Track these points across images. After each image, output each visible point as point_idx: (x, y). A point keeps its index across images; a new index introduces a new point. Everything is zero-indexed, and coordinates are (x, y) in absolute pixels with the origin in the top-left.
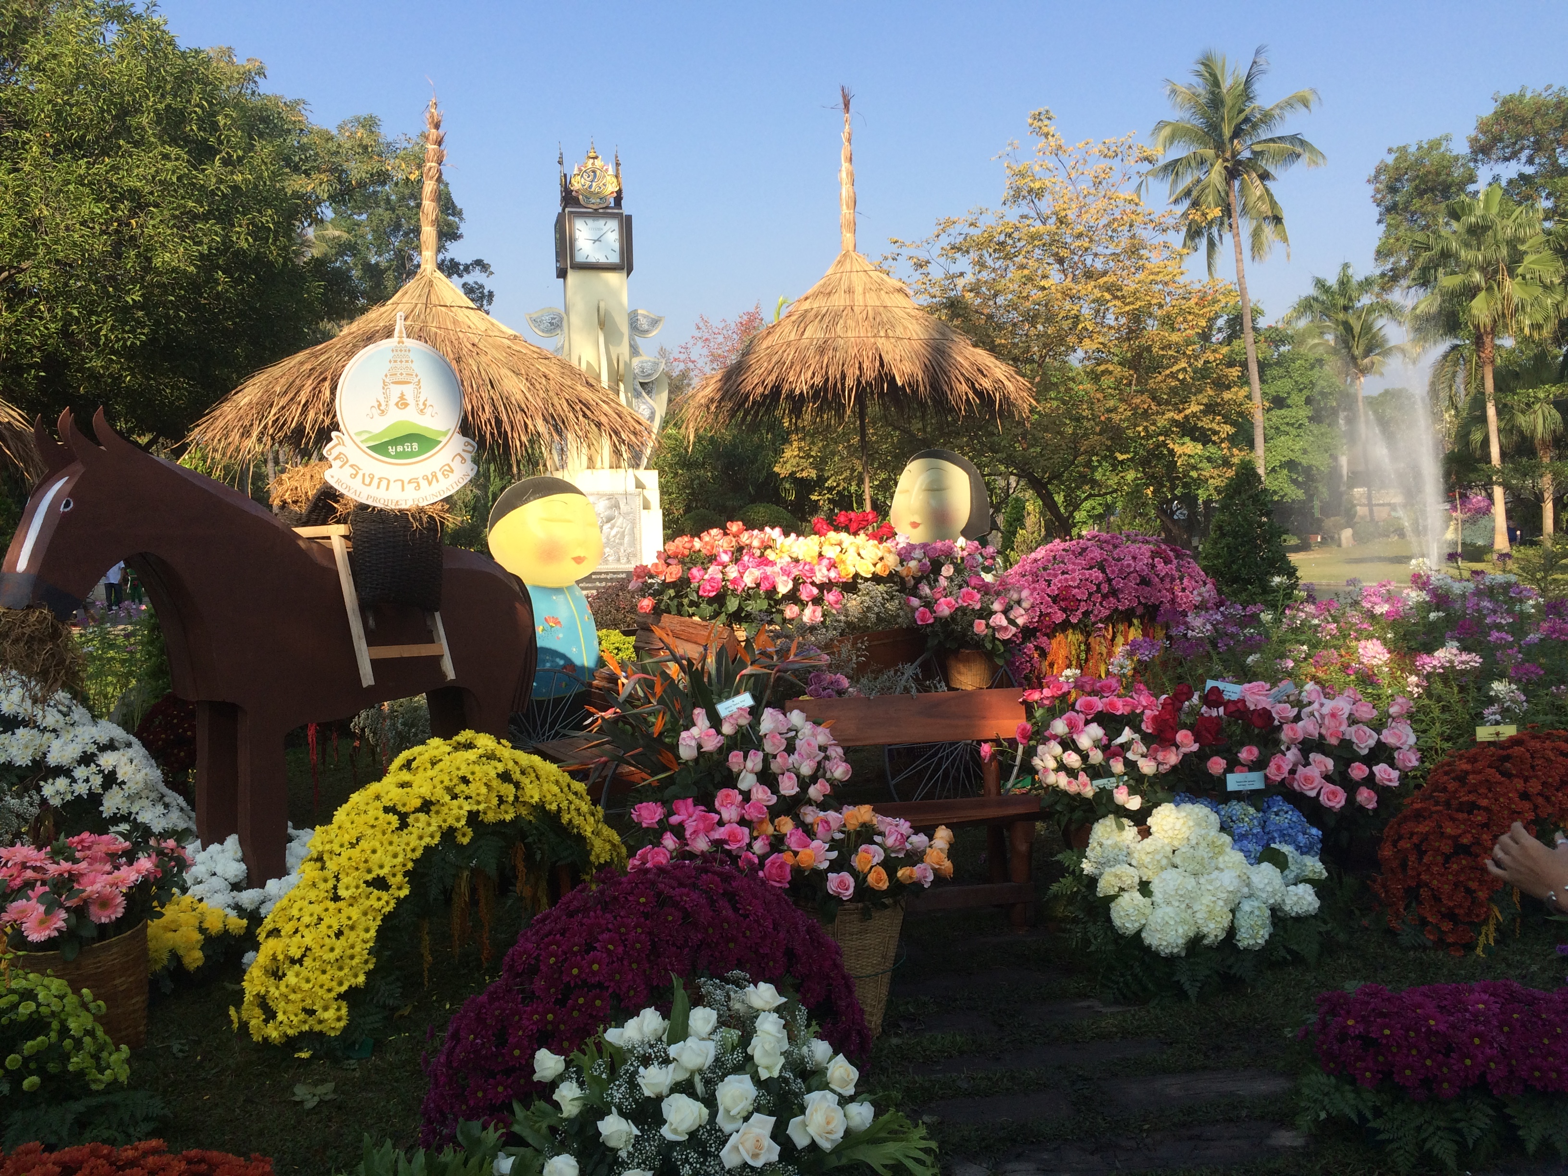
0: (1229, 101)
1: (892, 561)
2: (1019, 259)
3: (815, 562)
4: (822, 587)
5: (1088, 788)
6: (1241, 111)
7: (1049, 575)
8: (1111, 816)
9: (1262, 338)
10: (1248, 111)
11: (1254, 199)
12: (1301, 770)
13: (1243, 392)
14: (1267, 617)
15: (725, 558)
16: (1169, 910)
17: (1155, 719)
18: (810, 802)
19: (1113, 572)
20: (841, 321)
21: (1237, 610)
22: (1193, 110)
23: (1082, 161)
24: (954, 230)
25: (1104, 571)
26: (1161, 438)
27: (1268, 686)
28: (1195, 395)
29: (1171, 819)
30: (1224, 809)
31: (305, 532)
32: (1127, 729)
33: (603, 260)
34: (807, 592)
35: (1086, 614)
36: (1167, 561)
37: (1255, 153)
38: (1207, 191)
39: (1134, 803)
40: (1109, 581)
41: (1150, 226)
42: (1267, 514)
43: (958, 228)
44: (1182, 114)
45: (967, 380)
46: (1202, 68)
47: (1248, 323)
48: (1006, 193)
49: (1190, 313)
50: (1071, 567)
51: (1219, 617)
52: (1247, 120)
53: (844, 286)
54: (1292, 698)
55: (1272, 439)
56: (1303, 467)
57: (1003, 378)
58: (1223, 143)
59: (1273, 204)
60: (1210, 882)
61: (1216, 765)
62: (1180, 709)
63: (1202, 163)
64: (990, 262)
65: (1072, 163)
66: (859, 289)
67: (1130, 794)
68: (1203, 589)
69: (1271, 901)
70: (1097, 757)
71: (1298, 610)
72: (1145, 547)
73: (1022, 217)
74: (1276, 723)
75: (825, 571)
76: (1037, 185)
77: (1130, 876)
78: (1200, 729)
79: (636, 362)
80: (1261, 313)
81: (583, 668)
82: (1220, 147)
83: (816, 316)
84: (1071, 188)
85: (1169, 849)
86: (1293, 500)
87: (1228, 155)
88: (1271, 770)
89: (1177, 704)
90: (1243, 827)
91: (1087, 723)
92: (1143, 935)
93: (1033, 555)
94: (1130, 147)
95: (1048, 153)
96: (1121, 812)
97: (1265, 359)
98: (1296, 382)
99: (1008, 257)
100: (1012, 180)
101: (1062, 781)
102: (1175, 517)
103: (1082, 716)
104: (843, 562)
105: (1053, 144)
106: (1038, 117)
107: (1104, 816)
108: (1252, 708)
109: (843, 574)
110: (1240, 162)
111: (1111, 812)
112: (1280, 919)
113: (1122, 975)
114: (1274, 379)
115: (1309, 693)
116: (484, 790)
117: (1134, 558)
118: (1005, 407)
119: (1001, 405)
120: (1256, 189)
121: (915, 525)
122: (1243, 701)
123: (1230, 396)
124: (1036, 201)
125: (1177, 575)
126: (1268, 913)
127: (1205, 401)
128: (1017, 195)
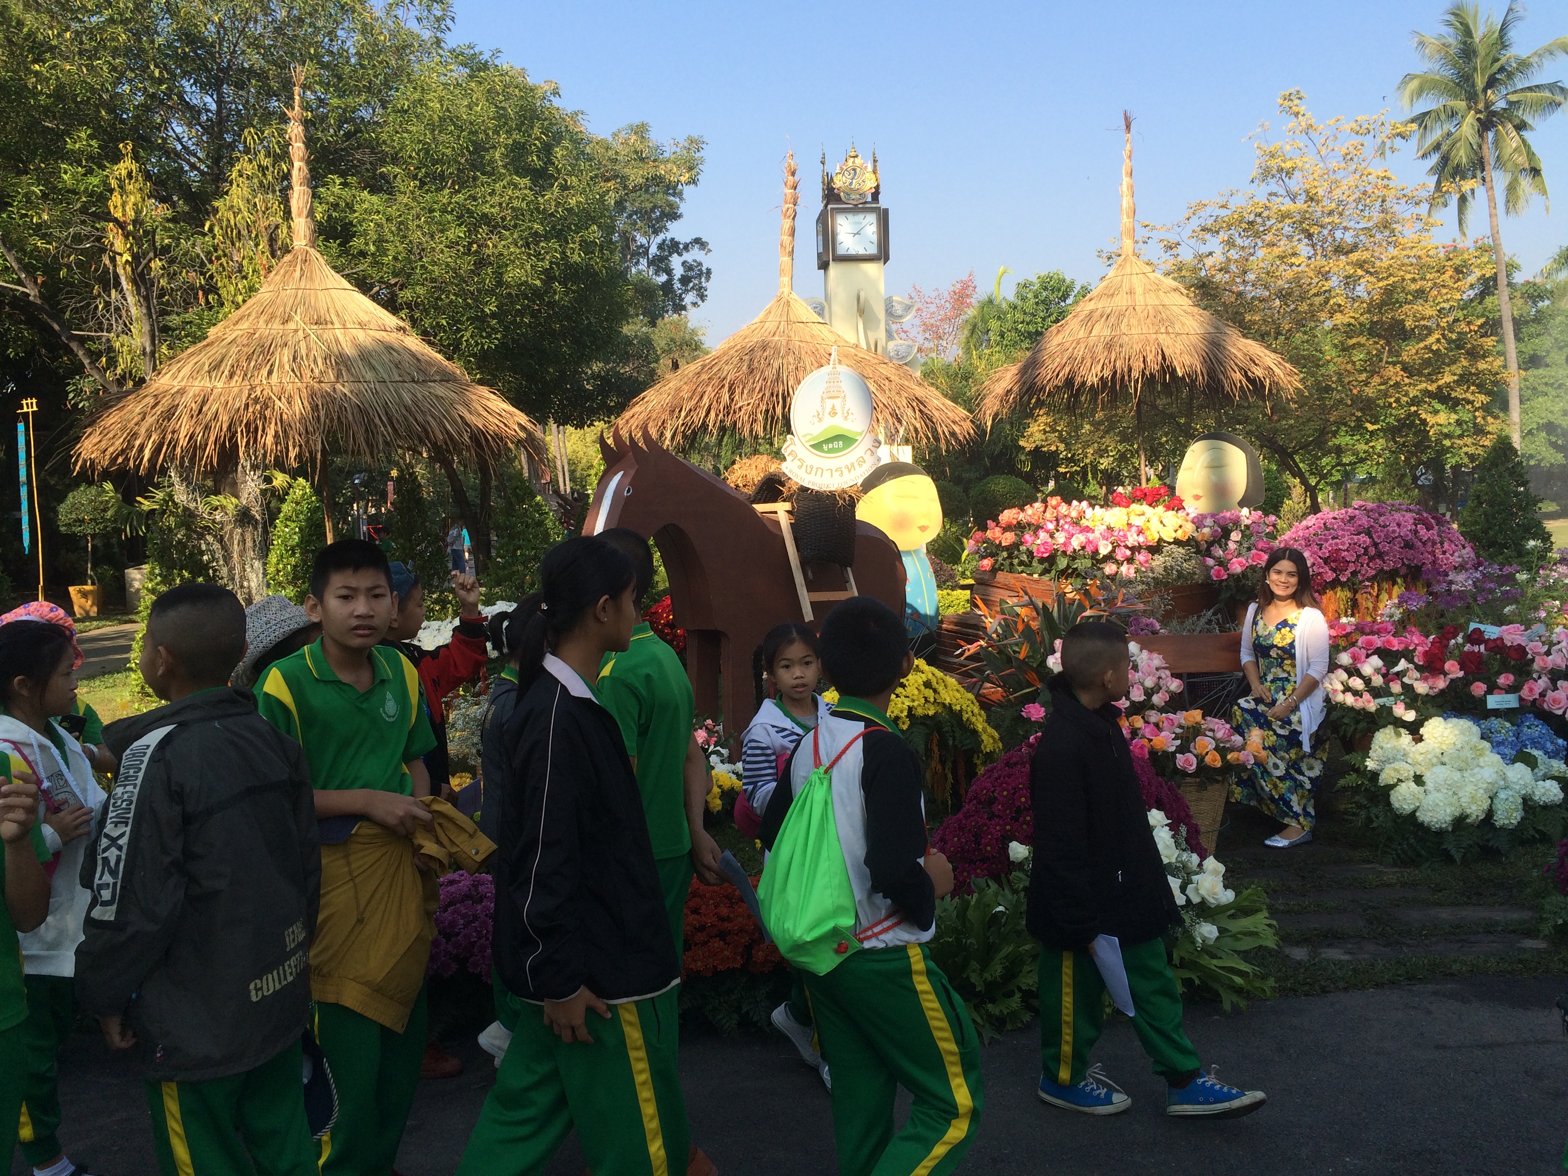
0: (1482, 51)
1: (1189, 528)
2: (1268, 238)
3: (1126, 528)
4: (1133, 549)
5: (1372, 706)
6: (1496, 60)
7: (1320, 540)
8: (1390, 727)
9: (1518, 294)
10: (1503, 60)
11: (1509, 151)
12: (1550, 693)
13: (1499, 362)
14: (1522, 577)
15: (1051, 526)
16: (1439, 795)
17: (1426, 653)
18: (1153, 707)
19: (1379, 537)
20: (1125, 320)
21: (1494, 570)
22: (1443, 61)
23: (1331, 138)
24: (1204, 213)
25: (1371, 537)
26: (1413, 409)
27: (1523, 628)
28: (1449, 365)
29: (1440, 729)
30: (1485, 724)
31: (760, 508)
32: (1403, 660)
33: (862, 252)
34: (1122, 553)
35: (1354, 573)
36: (1429, 528)
37: (1511, 103)
38: (1458, 145)
39: (1410, 716)
40: (1376, 545)
41: (1403, 201)
42: (1524, 484)
43: (1208, 210)
44: (1430, 65)
45: (1241, 369)
46: (1452, 18)
47: (1502, 280)
48: (1255, 172)
49: (1443, 286)
50: (1340, 533)
51: (1478, 575)
52: (1502, 69)
53: (1125, 287)
54: (1543, 639)
55: (1528, 400)
56: (1562, 429)
57: (1273, 366)
58: (1476, 94)
59: (1531, 155)
60: (1473, 775)
61: (1478, 688)
62: (1447, 646)
63: (1453, 116)
64: (1239, 241)
65: (1323, 141)
66: (1139, 290)
67: (1406, 709)
68: (1464, 552)
69: (1524, 792)
70: (1378, 681)
71: (1551, 570)
72: (1409, 515)
73: (1270, 194)
74: (1529, 656)
75: (1135, 535)
76: (1288, 165)
77: (1407, 771)
78: (1465, 661)
79: (891, 345)
80: (1517, 268)
81: (926, 616)
82: (1472, 98)
83: (1102, 316)
84: (1321, 165)
85: (1439, 751)
86: (1552, 465)
87: (1481, 106)
88: (1525, 692)
89: (1445, 642)
90: (1500, 737)
91: (1368, 656)
92: (1417, 814)
93: (1304, 523)
94: (1383, 124)
95: (1298, 132)
96: (1399, 723)
97: (1521, 316)
98: (1556, 339)
99: (1257, 235)
100: (1262, 160)
101: (1349, 700)
102: (1419, 482)
103: (1364, 651)
104: (1148, 529)
105: (1303, 124)
106: (1288, 98)
107: (1384, 726)
108: (1509, 644)
109: (1149, 538)
110: (1494, 114)
111: (1390, 724)
112: (1531, 807)
113: (1400, 844)
114: (1531, 336)
115: (1558, 634)
116: (916, 692)
117: (1399, 525)
118: (1274, 391)
119: (1270, 390)
120: (1512, 142)
121: (1197, 498)
122: (1501, 639)
123: (1485, 366)
124: (1286, 180)
125: (1438, 539)
126: (1520, 801)
127: (1459, 371)
128: (1266, 174)
